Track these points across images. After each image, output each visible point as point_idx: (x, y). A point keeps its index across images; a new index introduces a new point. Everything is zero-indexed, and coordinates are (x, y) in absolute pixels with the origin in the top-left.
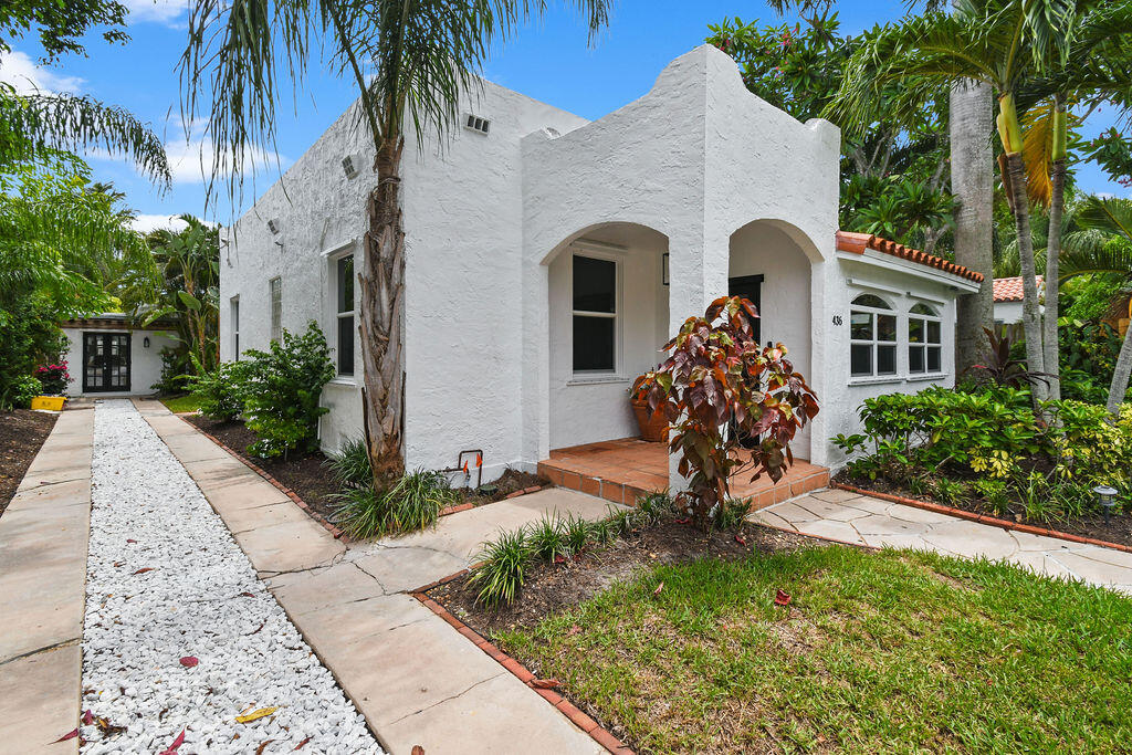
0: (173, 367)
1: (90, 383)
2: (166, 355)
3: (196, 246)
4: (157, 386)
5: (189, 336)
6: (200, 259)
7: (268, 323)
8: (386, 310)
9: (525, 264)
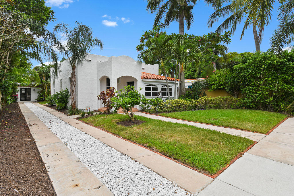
0: (40, 95)
1: (22, 99)
2: (39, 93)
3: (45, 70)
4: (37, 100)
5: (44, 89)
6: (46, 73)
7: (60, 87)
8: (73, 88)
9: (97, 80)
